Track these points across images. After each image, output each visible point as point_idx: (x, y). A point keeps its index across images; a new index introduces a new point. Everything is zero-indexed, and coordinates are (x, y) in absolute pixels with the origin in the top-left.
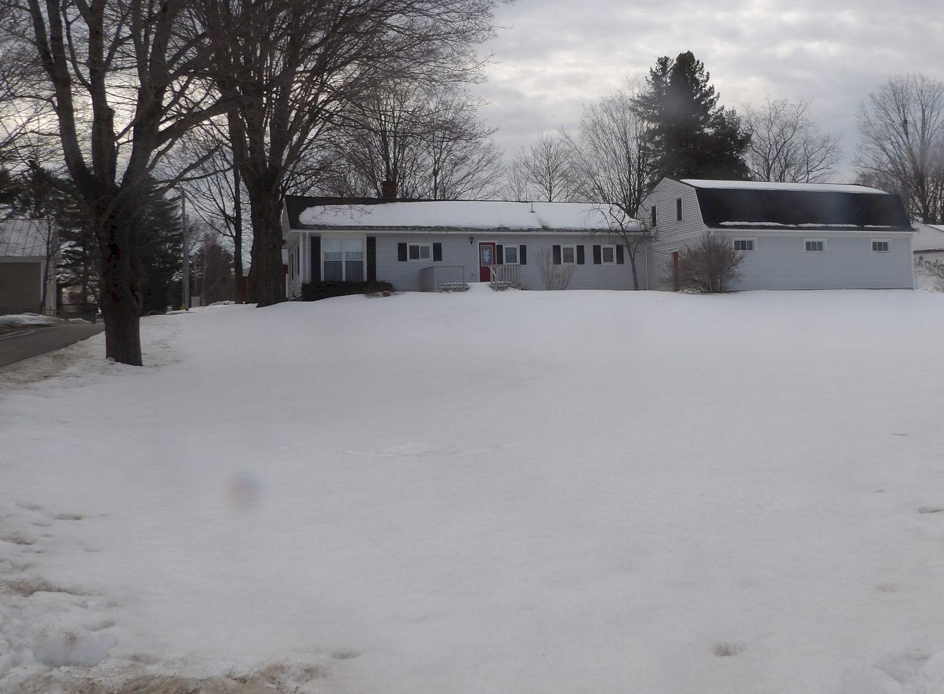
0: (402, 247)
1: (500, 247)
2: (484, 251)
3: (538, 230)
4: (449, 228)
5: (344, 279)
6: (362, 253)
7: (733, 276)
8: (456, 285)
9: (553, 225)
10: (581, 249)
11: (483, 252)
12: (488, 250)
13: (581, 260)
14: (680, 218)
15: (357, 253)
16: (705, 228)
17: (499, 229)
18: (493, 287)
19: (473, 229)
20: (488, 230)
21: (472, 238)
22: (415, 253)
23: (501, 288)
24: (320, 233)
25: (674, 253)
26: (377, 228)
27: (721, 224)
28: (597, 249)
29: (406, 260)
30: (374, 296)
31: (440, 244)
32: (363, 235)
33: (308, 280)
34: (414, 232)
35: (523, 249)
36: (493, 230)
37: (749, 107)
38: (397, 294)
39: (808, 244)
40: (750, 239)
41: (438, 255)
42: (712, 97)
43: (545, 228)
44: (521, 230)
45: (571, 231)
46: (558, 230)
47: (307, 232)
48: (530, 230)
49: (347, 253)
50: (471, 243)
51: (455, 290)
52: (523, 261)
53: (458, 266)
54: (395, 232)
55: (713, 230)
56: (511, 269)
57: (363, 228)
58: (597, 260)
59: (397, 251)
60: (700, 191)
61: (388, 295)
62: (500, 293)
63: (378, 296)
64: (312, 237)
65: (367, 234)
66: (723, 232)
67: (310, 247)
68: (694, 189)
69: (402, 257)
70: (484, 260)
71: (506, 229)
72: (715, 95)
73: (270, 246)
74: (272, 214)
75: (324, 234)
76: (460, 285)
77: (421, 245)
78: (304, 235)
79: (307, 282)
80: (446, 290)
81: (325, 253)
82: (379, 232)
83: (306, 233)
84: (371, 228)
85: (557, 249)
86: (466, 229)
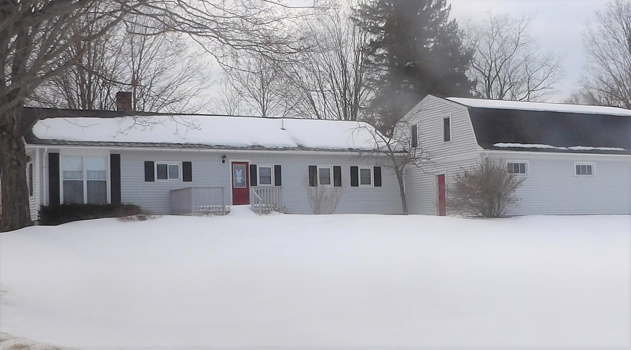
0: (149, 166)
1: (254, 168)
2: (237, 171)
3: (293, 149)
4: (200, 146)
5: (85, 202)
6: (105, 171)
7: (509, 201)
8: (215, 208)
9: (308, 144)
10: (337, 170)
11: (235, 173)
12: (241, 171)
13: (338, 182)
14: (447, 138)
15: (99, 172)
16: (480, 149)
17: (253, 147)
18: (256, 211)
19: (226, 148)
20: (242, 148)
21: (224, 157)
22: (163, 172)
23: (266, 212)
24: (58, 150)
25: (439, 176)
26: (123, 144)
27: (494, 145)
28: (354, 170)
29: (154, 181)
30: (128, 219)
31: (190, 163)
32: (106, 153)
33: (46, 202)
34: (164, 149)
35: (278, 169)
36: (247, 148)
37: (469, 20)
38: (154, 218)
39: (578, 167)
40: (523, 162)
41: (188, 176)
42: (442, 9)
43: (301, 147)
44: (276, 149)
45: (329, 150)
46: (315, 150)
47: (46, 147)
48: (285, 149)
49: (88, 171)
50: (223, 162)
51: (215, 213)
52: (278, 182)
53: (218, 188)
54: (143, 149)
55: (488, 152)
56: (267, 190)
57: (108, 144)
58: (354, 183)
59: (144, 169)
60: (472, 110)
61: (144, 219)
62: (264, 217)
63: (132, 219)
64: (49, 154)
65: (111, 151)
66: (500, 154)
67: (48, 166)
68: (466, 108)
69: (149, 177)
70: (236, 181)
71: (261, 147)
72: (447, 7)
73: (15, 163)
74: (15, 127)
75: (62, 150)
76: (219, 208)
77: (169, 163)
78: (42, 151)
79: (45, 205)
80: (207, 213)
81: (65, 172)
82: (125, 148)
83: (44, 149)
84: (116, 144)
85: (313, 169)
86: (219, 147)
